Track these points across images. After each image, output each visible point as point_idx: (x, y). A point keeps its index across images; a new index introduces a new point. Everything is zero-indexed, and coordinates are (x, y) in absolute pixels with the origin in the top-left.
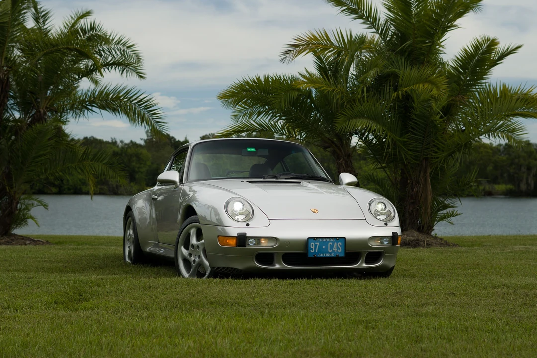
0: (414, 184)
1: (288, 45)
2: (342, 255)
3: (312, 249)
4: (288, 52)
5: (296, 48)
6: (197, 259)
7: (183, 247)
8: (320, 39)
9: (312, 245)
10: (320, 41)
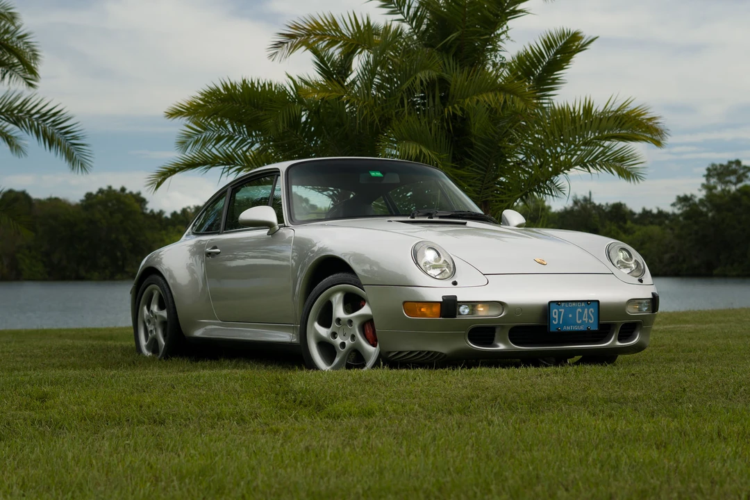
1: (280, 34)
2: (595, 328)
3: (555, 319)
4: (279, 45)
5: (292, 40)
6: (348, 342)
7: (316, 325)
8: (326, 28)
9: (555, 313)
10: (326, 30)
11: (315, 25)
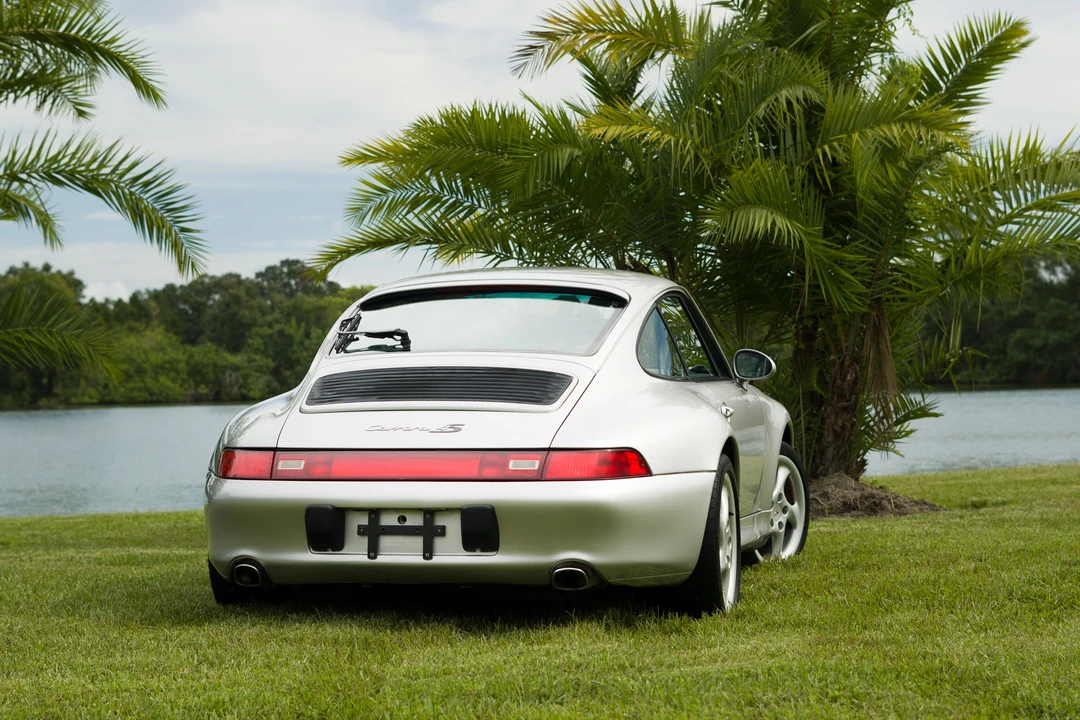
0: (847, 363)
1: (531, 32)
4: (529, 51)
5: (550, 40)
8: (604, 18)
10: (605, 23)
11: (586, 15)
